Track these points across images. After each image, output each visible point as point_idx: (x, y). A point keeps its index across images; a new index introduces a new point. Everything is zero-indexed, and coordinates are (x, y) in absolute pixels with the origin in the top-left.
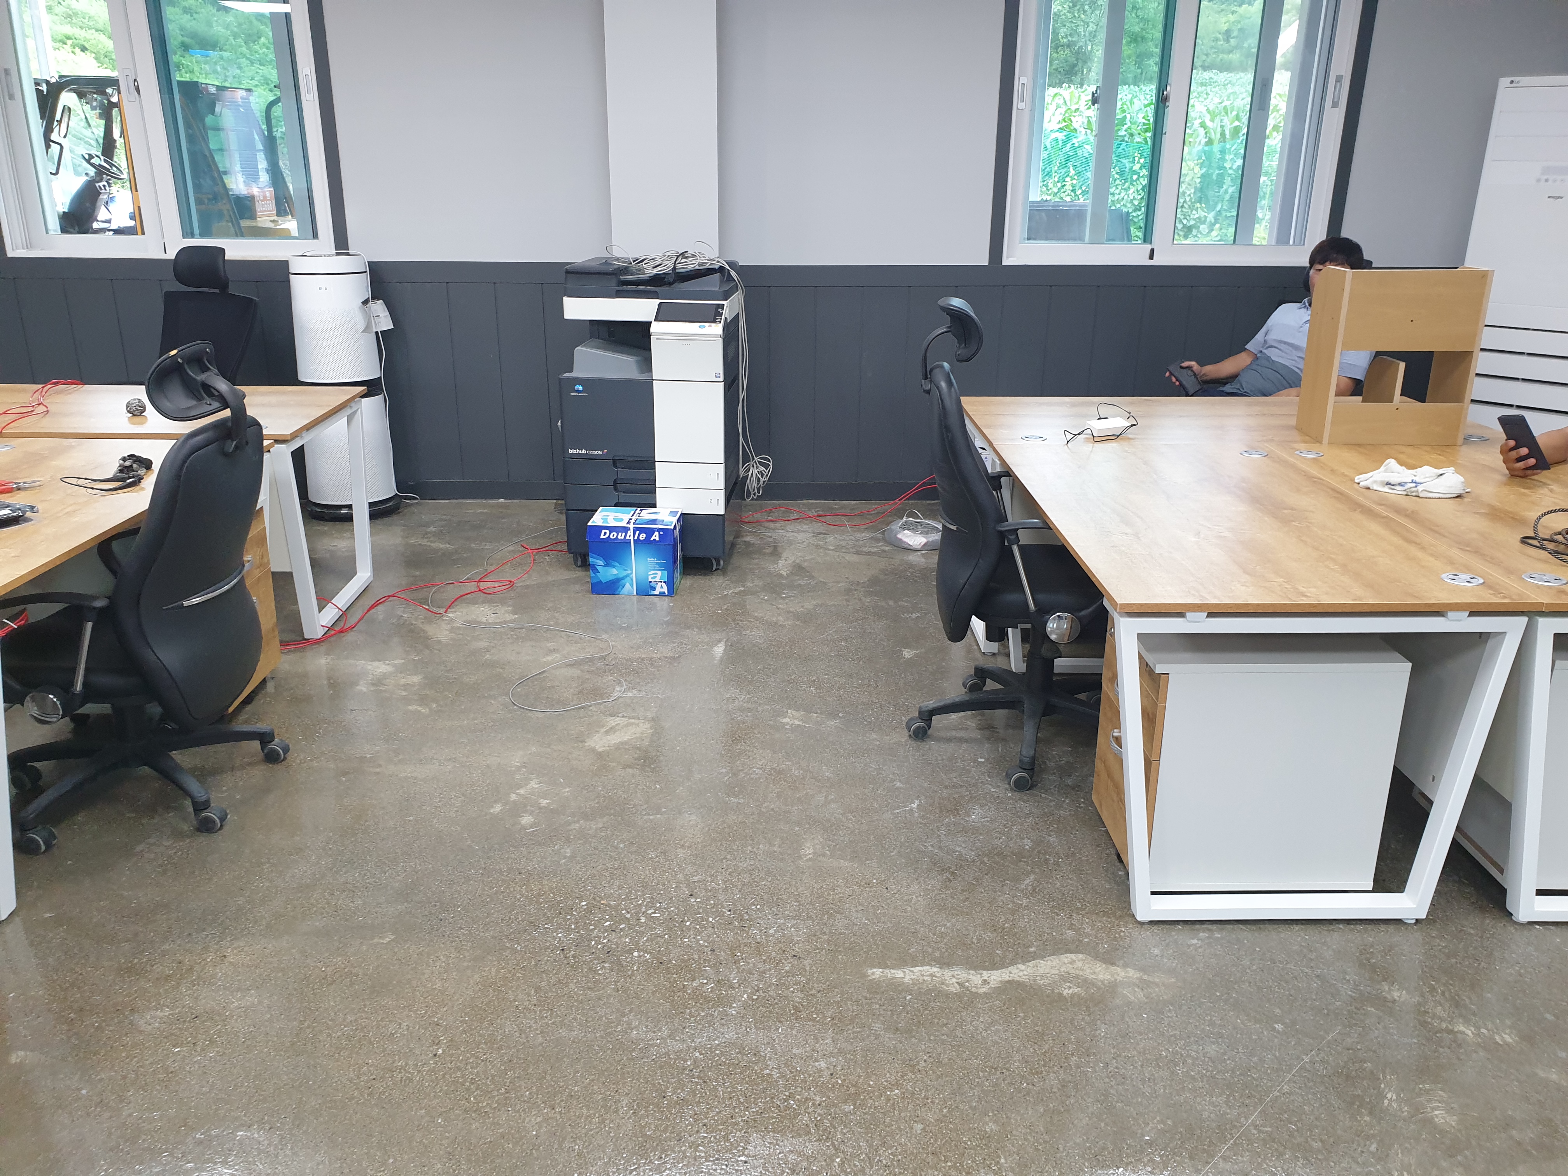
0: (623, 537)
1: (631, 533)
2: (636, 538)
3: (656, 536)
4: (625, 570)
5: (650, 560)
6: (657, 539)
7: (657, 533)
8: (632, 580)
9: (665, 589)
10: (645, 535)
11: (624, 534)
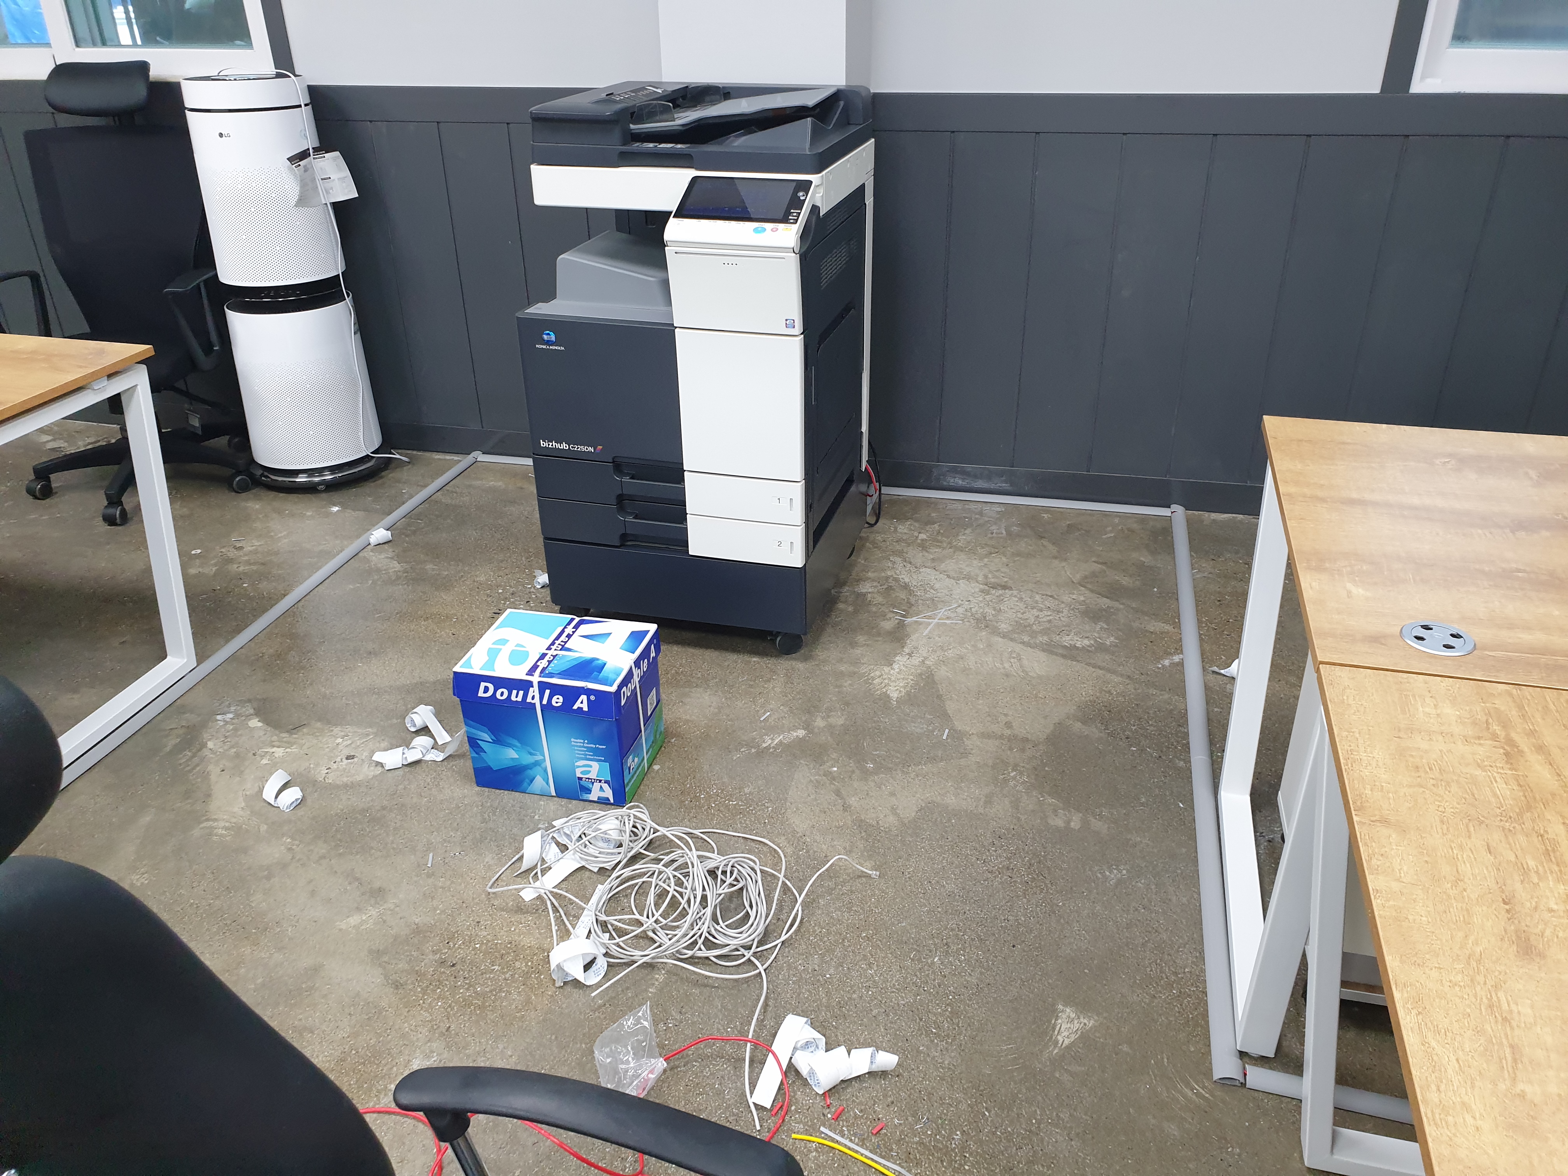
0: (520, 699)
1: (534, 691)
2: (545, 702)
3: (582, 703)
4: (531, 754)
5: (577, 742)
6: (586, 709)
7: (584, 697)
8: (545, 770)
9: (608, 793)
10: (561, 699)
11: (521, 693)
